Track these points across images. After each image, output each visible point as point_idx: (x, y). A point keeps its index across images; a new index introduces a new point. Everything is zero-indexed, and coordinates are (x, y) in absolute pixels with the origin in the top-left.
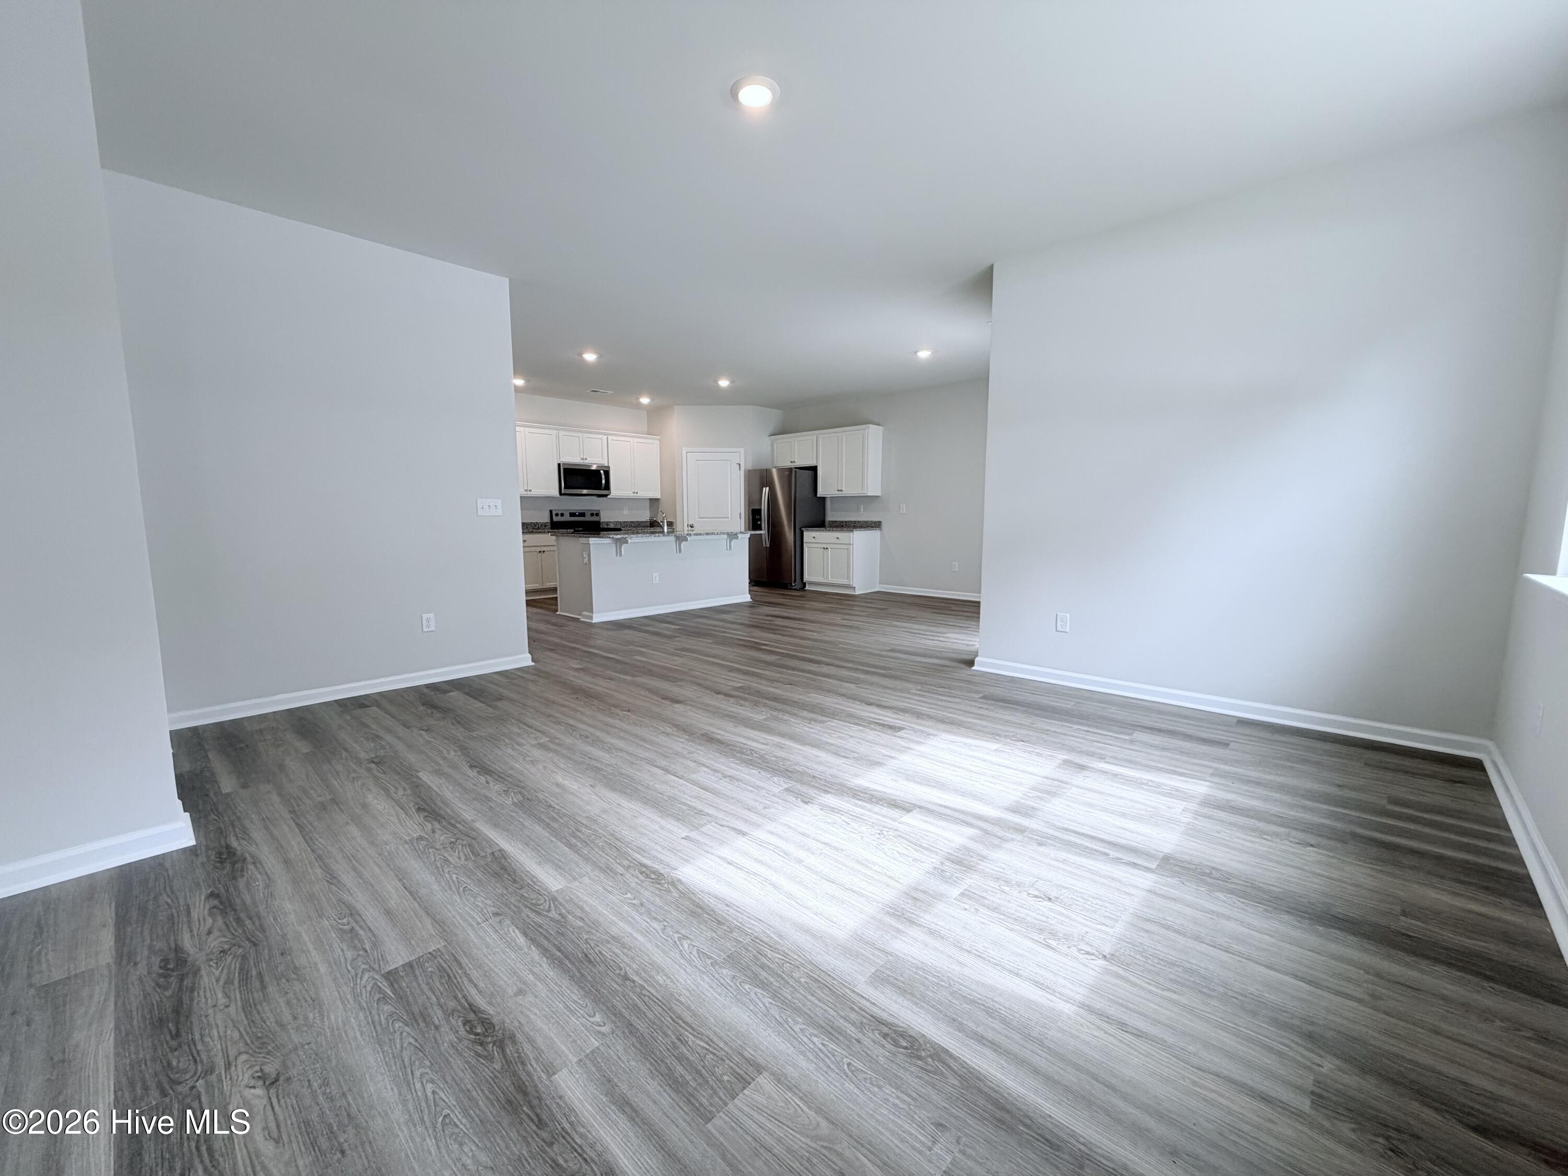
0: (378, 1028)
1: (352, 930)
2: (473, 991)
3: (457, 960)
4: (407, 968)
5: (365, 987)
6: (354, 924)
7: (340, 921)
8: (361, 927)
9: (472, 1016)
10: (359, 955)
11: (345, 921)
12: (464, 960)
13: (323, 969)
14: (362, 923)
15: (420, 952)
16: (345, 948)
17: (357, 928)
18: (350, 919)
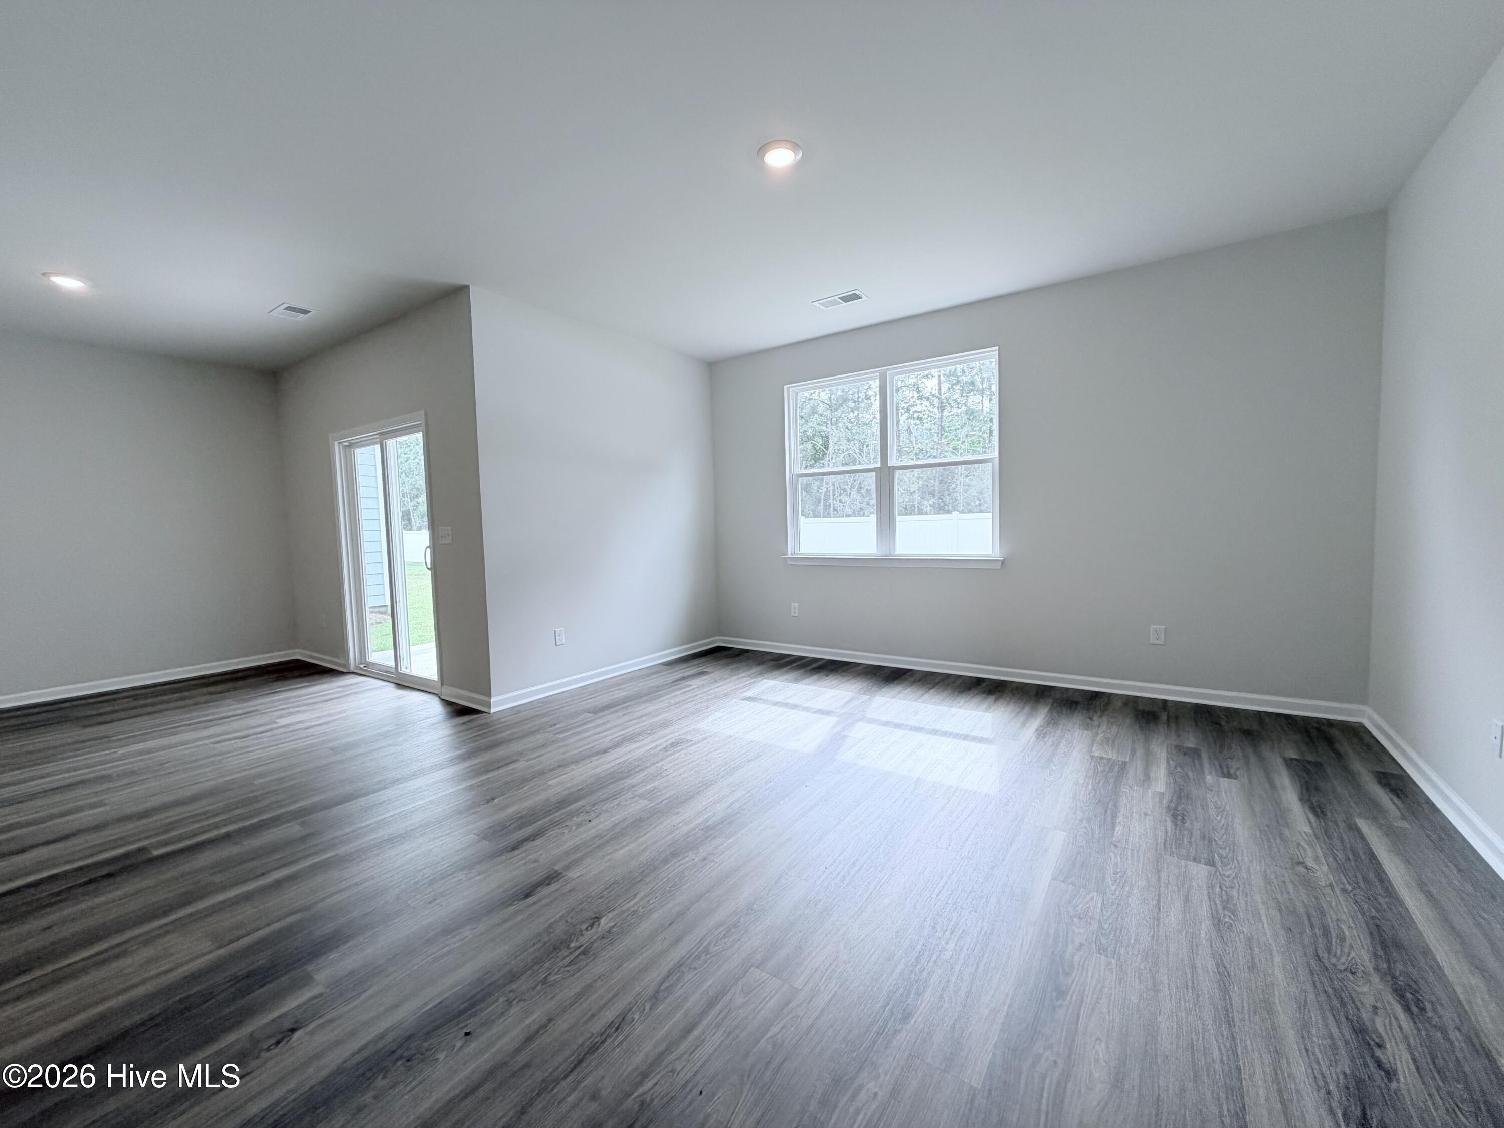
0: (1232, 848)
1: (1224, 909)
2: (1169, 829)
3: (1165, 844)
4: (1198, 860)
5: (1231, 869)
6: (1221, 911)
7: (1231, 922)
8: (1216, 905)
9: (1179, 823)
10: (1227, 888)
11: (1227, 920)
12: (1160, 841)
13: (1258, 898)
14: (1213, 907)
15: (1183, 863)
16: (1235, 899)
17: (1219, 907)
18: (1222, 919)
